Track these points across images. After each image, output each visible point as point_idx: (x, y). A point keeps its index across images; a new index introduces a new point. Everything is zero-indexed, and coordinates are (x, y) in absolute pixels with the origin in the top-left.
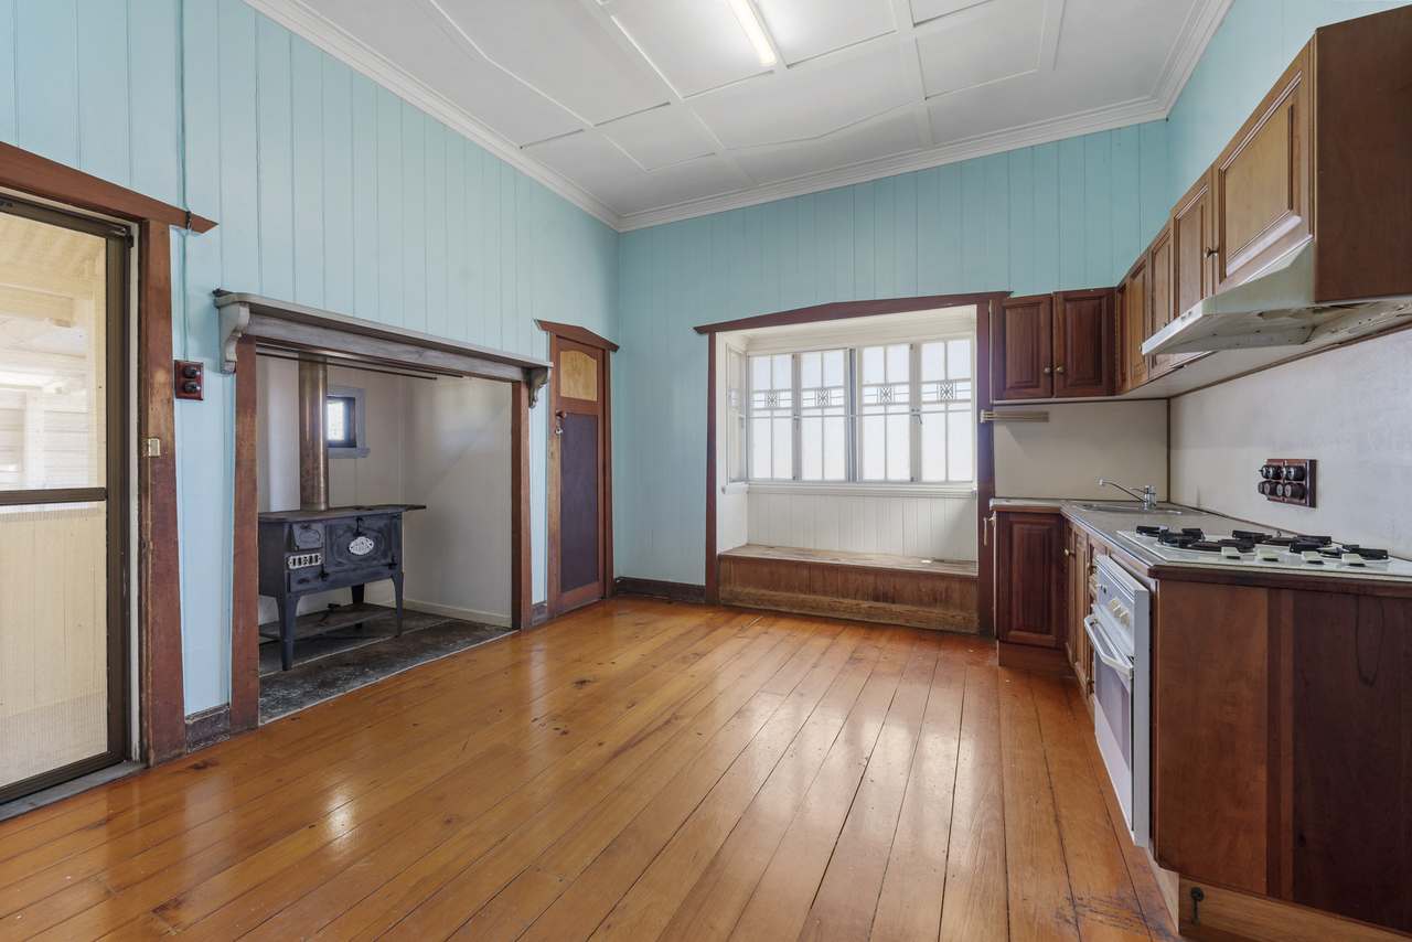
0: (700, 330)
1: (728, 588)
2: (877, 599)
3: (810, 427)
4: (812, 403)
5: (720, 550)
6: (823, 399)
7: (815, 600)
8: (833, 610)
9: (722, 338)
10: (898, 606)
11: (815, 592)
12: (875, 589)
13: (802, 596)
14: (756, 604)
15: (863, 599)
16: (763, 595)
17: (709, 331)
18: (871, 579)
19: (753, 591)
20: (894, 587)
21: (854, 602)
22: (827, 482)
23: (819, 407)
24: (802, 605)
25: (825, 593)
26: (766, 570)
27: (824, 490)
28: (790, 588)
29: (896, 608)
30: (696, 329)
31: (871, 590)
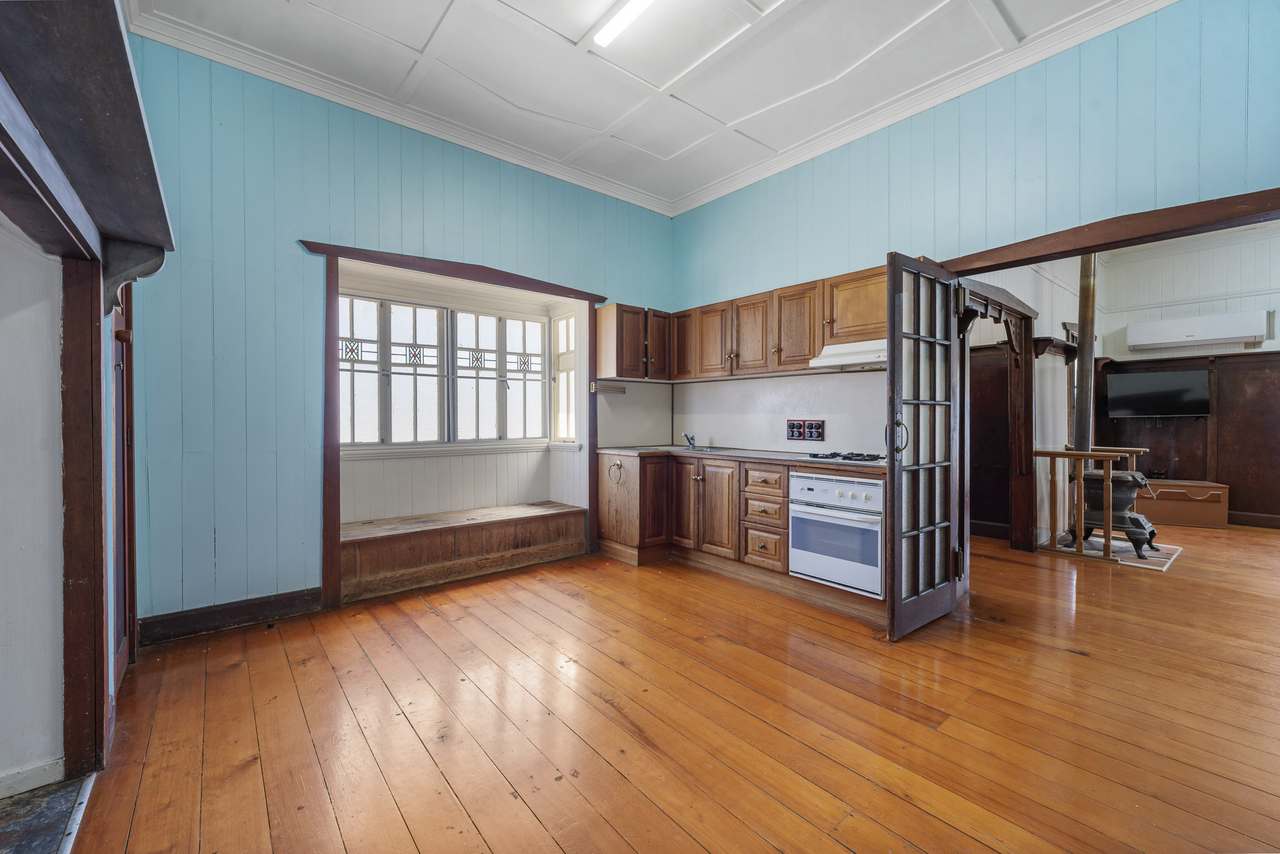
0: (312, 247)
2: (517, 547)
3: (401, 385)
4: (402, 360)
6: (415, 356)
7: (461, 565)
8: (480, 568)
10: (532, 547)
12: (516, 537)
13: (448, 564)
14: (394, 587)
16: (402, 575)
18: (511, 530)
19: (389, 574)
20: (530, 533)
21: (500, 554)
22: (420, 443)
23: (409, 365)
24: (449, 572)
26: (404, 546)
27: (415, 452)
28: (433, 559)
29: (532, 549)
31: (511, 538)
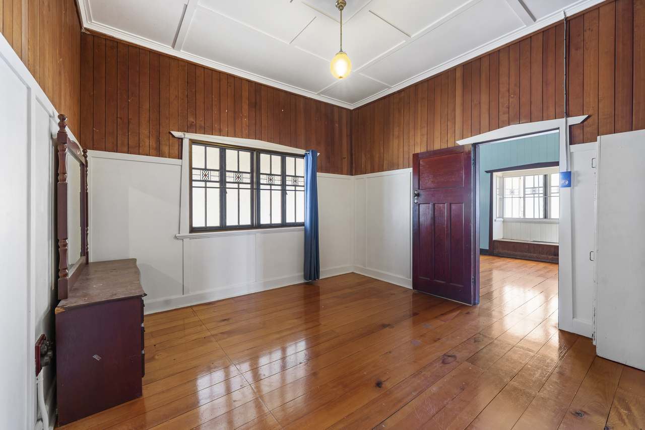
1: (497, 250)
5: (494, 238)
9: (495, 174)
11: (530, 253)
15: (549, 255)
17: (491, 172)
25: (534, 253)
30: (486, 171)
